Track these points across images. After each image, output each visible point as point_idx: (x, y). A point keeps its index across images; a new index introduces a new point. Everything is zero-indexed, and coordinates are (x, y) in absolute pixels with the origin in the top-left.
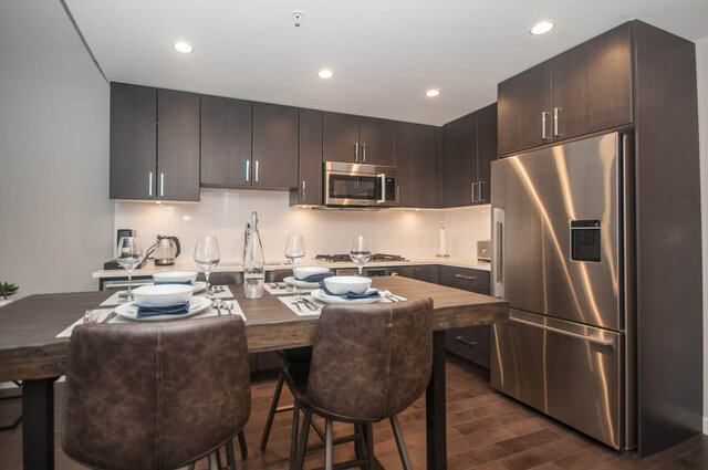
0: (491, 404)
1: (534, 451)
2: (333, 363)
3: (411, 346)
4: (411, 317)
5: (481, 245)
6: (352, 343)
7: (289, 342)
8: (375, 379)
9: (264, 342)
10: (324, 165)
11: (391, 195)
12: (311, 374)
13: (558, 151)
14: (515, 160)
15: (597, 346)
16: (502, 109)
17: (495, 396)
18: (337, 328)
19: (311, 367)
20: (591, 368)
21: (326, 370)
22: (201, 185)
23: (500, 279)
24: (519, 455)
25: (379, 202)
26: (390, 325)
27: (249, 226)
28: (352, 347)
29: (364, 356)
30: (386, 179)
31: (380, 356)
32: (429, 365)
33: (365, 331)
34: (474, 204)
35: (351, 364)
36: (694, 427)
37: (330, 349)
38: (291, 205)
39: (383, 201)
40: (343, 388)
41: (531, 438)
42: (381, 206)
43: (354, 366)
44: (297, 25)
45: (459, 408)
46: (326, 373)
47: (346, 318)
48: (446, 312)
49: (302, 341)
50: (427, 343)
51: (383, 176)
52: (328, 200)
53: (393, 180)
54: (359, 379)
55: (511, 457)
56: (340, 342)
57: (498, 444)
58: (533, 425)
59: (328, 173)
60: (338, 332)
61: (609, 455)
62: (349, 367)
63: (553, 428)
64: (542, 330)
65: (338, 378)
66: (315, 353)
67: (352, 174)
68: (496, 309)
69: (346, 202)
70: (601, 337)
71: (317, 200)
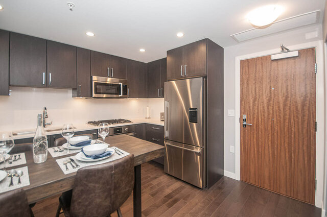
0: (164, 179)
1: (177, 196)
2: (84, 196)
3: (123, 178)
4: (124, 166)
5: (162, 114)
6: (93, 185)
7: (59, 191)
8: (106, 198)
9: (41, 195)
10: (91, 77)
11: (125, 92)
12: (72, 205)
13: (188, 81)
14: (174, 82)
15: (198, 154)
16: (169, 60)
17: (165, 175)
18: (85, 179)
19: (72, 201)
20: (196, 161)
21: (80, 201)
22: (9, 85)
23: (167, 130)
24: (171, 200)
25: (120, 96)
26: (113, 172)
27: (45, 109)
28: (95, 187)
29: (100, 189)
30: (123, 85)
31: (108, 187)
32: (133, 182)
33: (100, 178)
34: (159, 97)
35: (93, 195)
36: (221, 174)
37: (82, 190)
38: (73, 97)
39: (121, 95)
40: (90, 207)
41: (176, 191)
42: (121, 98)
43: (95, 195)
44: (71, 10)
45: (152, 184)
46: (80, 202)
47: (90, 174)
48: (141, 157)
49: (67, 188)
50: (131, 174)
51: (121, 84)
52: (94, 95)
53: (126, 86)
54: (98, 200)
55: (169, 201)
56: (87, 186)
57: (165, 197)
58: (178, 184)
59: (93, 82)
60: (86, 181)
61: (199, 191)
62: (92, 197)
63: (183, 184)
64: (182, 149)
65: (87, 203)
66: (73, 194)
67: (108, 83)
68: (161, 151)
69: (105, 96)
70: (198, 150)
71: (88, 95)
